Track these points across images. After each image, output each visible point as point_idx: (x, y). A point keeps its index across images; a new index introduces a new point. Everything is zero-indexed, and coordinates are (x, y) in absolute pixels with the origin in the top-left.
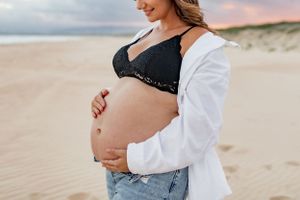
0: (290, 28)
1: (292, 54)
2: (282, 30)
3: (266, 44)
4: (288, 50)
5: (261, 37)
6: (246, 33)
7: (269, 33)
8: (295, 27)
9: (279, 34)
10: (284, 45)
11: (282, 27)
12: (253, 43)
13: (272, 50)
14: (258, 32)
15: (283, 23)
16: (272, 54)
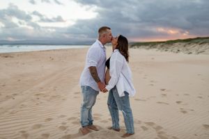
1: (200, 55)
2: (197, 43)
3: (187, 50)
4: (198, 53)
5: (185, 46)
6: (177, 44)
9: (195, 44)
10: (197, 51)
11: (196, 41)
12: (180, 49)
13: (191, 53)
14: (184, 44)
15: (198, 38)
16: (190, 55)
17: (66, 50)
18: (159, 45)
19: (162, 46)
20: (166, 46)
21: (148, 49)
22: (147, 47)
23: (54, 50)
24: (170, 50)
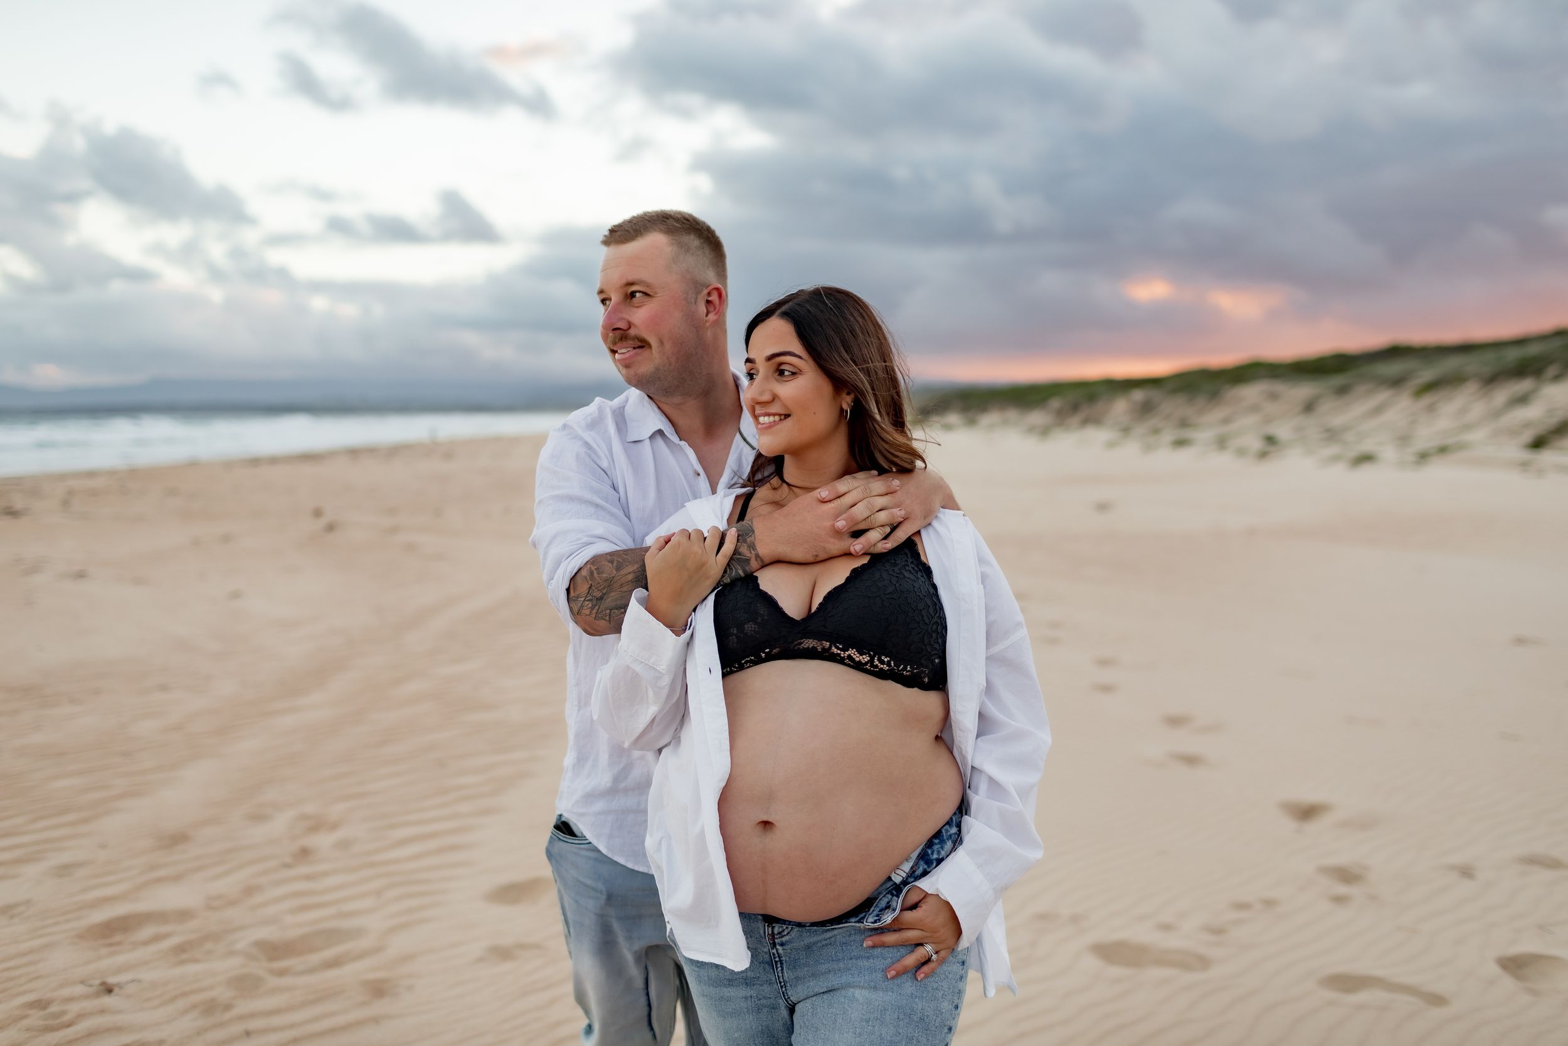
0: (1427, 374)
1: (1439, 472)
2: (1396, 383)
3: (1332, 435)
4: (1423, 457)
5: (1309, 407)
6: (1252, 392)
7: (1342, 391)
8: (1451, 364)
9: (1383, 395)
10: (1404, 439)
11: (1393, 368)
12: (1282, 431)
13: (1366, 458)
14: (1304, 390)
15: (1395, 352)
16: (1366, 472)
17: (447, 450)
18: (1120, 407)
19: (1146, 409)
20: (1174, 406)
21: (1044, 432)
22: (1037, 417)
23: (354, 453)
24: (1204, 436)
